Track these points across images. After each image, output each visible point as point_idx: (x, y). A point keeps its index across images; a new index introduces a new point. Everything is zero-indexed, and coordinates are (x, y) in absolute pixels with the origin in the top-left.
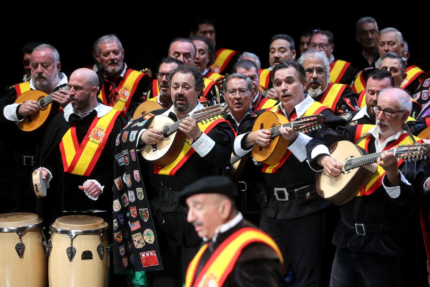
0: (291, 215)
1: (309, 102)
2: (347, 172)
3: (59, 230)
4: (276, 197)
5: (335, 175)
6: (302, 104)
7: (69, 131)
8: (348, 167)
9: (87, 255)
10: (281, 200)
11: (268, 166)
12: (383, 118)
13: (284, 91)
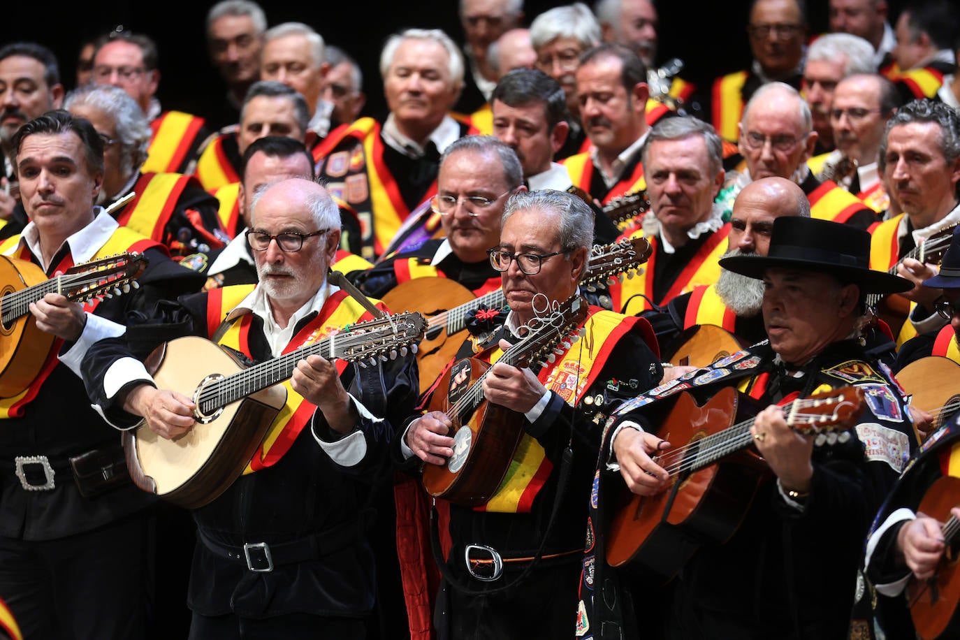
0: (62, 526)
1: (104, 229)
2: (210, 418)
4: (21, 481)
5: (180, 431)
6: (88, 232)
8: (207, 407)
10: (35, 488)
12: (280, 257)
13: (46, 193)
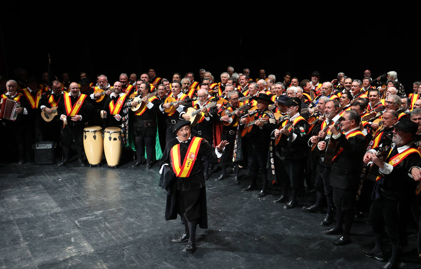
3: (107, 131)
7: (112, 101)
8: (193, 115)
9: (115, 139)
10: (174, 124)
11: (169, 114)
12: (202, 99)
13: (174, 90)
